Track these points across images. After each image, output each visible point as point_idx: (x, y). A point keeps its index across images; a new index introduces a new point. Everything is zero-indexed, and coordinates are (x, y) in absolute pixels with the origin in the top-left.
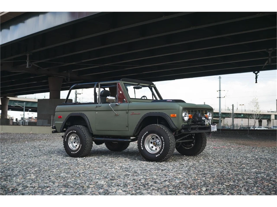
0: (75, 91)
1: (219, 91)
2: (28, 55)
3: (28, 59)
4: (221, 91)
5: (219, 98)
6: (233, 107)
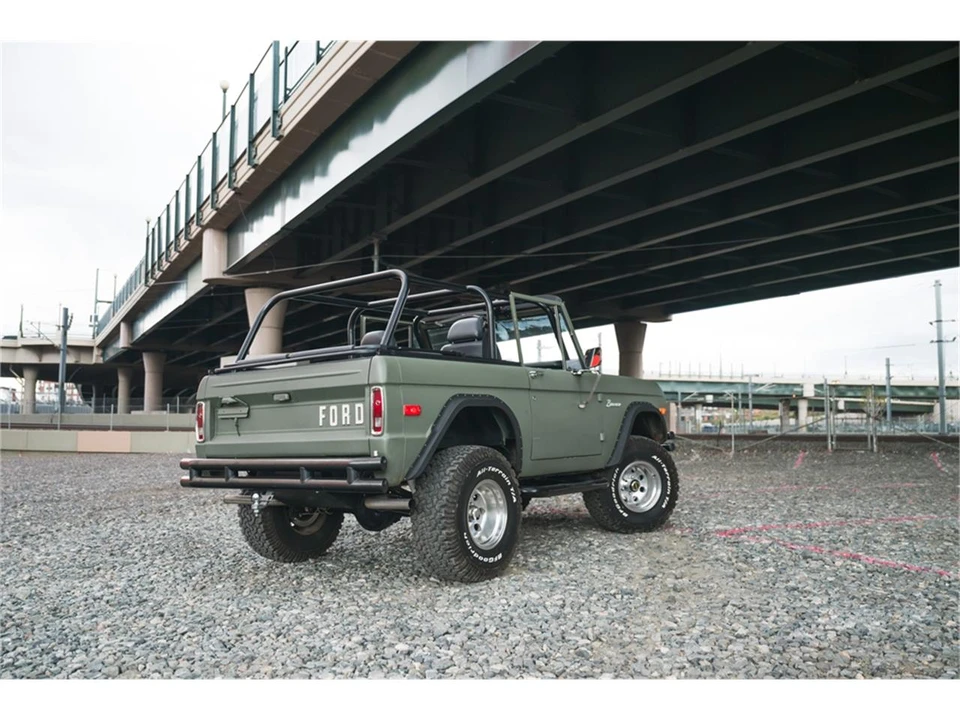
0: (537, 342)
1: (935, 324)
2: (376, 241)
3: (376, 253)
4: (943, 323)
5: (936, 344)
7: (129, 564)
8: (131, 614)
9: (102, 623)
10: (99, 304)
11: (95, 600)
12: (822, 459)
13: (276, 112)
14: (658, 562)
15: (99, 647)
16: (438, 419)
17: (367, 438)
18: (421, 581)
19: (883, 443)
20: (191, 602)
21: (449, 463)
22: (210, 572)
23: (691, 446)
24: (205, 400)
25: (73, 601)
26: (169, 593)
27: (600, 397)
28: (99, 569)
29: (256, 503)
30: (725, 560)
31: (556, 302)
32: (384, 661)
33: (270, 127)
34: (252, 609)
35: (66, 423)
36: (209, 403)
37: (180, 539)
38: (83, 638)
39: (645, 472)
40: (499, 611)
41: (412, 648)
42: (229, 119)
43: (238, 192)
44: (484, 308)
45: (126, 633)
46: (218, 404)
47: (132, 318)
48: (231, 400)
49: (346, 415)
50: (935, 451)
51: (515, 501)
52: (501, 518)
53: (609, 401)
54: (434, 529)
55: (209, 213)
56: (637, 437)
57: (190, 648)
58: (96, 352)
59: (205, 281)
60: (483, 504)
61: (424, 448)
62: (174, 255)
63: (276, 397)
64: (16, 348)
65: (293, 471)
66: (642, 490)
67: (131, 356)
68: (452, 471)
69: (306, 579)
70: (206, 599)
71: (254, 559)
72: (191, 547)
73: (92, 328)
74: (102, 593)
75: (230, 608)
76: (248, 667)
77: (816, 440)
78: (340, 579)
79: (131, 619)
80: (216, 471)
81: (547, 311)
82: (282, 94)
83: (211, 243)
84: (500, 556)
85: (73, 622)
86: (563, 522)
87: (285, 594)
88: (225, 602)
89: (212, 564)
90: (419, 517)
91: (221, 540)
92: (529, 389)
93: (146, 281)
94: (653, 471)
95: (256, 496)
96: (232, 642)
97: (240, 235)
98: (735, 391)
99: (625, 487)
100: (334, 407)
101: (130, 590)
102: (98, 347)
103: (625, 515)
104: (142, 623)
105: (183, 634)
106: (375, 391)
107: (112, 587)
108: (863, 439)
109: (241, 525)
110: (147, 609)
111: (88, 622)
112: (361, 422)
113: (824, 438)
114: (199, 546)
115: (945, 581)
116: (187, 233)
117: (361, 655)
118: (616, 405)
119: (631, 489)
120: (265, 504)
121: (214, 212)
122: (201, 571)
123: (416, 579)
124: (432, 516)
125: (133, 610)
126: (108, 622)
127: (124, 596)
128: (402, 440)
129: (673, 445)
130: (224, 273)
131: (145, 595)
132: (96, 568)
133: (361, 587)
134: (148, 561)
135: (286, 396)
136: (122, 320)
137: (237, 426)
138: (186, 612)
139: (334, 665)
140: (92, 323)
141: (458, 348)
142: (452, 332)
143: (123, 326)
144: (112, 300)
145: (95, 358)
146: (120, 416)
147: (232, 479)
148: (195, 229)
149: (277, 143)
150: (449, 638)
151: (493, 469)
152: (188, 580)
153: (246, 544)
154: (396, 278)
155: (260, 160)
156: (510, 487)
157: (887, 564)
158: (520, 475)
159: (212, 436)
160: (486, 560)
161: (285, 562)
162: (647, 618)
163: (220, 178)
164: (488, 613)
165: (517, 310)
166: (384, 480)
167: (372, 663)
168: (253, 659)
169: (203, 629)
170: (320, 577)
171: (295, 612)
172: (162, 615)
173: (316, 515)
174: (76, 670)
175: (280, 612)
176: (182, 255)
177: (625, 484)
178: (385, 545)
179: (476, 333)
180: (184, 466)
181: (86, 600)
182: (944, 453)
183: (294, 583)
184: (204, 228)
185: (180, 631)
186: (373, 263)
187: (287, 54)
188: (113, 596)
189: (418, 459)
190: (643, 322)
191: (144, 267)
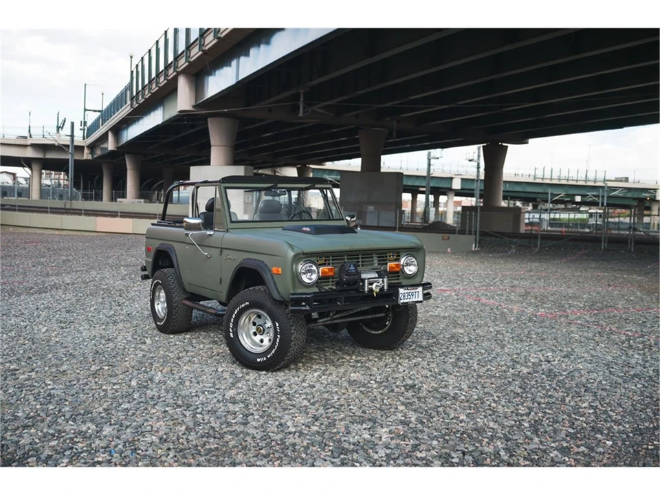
0: (427, 154)
2: (301, 91)
3: (302, 100)
10: (87, 112)
43: (205, 53)
47: (117, 129)
55: (183, 63)
58: (86, 151)
59: (178, 111)
62: (154, 88)
64: (26, 146)
73: (82, 131)
83: (183, 85)
93: (132, 104)
97: (206, 78)
102: (88, 147)
108: (625, 242)
113: (600, 241)
116: (166, 75)
121: (187, 64)
130: (193, 107)
136: (109, 130)
140: (82, 128)
143: (110, 135)
144: (101, 109)
145: (86, 155)
146: (105, 204)
148: (172, 73)
155: (222, 35)
163: (192, 41)
176: (162, 89)
184: (179, 74)
186: (299, 106)
190: (504, 144)
191: (128, 92)
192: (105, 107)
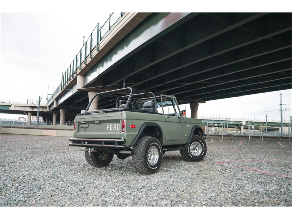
1: (280, 105)
2: (124, 79)
3: (124, 83)
4: (282, 105)
5: (280, 111)
6: (291, 118)
7: (55, 167)
8: (55, 181)
9: (47, 183)
10: (49, 95)
11: (45, 176)
12: (247, 142)
13: (98, 44)
14: (200, 170)
15: (46, 189)
16: (140, 129)
17: (120, 134)
18: (134, 174)
19: (265, 138)
20: (71, 178)
21: (143, 141)
22: (77, 169)
23: (210, 138)
24: (76, 122)
25: (39, 176)
26: (65, 175)
27: (185, 124)
28: (46, 168)
29: (90, 151)
30: (219, 170)
31: (174, 97)
32: (123, 196)
33: (96, 48)
34: (88, 180)
35: (39, 127)
36: (77, 123)
37: (69, 160)
38: (42, 187)
39: (197, 145)
40: (156, 183)
41: (131, 192)
42: (85, 45)
43: (87, 65)
44: (154, 98)
45: (53, 186)
46: (80, 123)
47: (57, 99)
48: (83, 122)
49: (115, 127)
50: (279, 141)
51: (161, 152)
52: (157, 157)
53: (188, 125)
54: (138, 159)
55: (79, 71)
56: (195, 135)
57: (71, 190)
58: (48, 108)
59: (77, 89)
60: (152, 153)
61: (136, 137)
62: (69, 82)
63: (96, 122)
64: (26, 107)
65: (100, 142)
66: (196, 150)
67: (57, 110)
68: (144, 143)
69: (103, 172)
70: (75, 177)
71: (89, 166)
72: (72, 162)
73: (47, 102)
74: (47, 174)
75: (82, 180)
76: (86, 196)
77: (246, 137)
78: (112, 172)
79: (55, 182)
80: (79, 142)
81: (171, 100)
82: (100, 39)
83: (79, 79)
84: (156, 167)
85: (39, 182)
86: (174, 158)
87: (97, 176)
88: (80, 178)
89: (77, 167)
90: (134, 156)
91: (80, 161)
92: (165, 121)
93: (62, 89)
94: (200, 145)
95: (89, 149)
96: (82, 189)
97: (87, 77)
98: (223, 123)
99: (192, 149)
100: (111, 125)
101: (55, 174)
102: (48, 107)
103: (192, 157)
104: (58, 183)
105: (69, 186)
106: (123, 121)
107: (50, 173)
108: (259, 137)
109: (85, 157)
110: (59, 179)
111: (43, 182)
112: (119, 129)
113: (248, 137)
114: (74, 162)
115: (281, 178)
116: (73, 76)
117: (117, 194)
118: (190, 126)
119: (193, 150)
120: (92, 151)
121: (80, 71)
122: (74, 169)
123: (133, 173)
124: (138, 156)
125: (56, 179)
126: (49, 183)
127: (53, 175)
128: (130, 134)
129: (205, 137)
130: (83, 87)
131: (59, 175)
132: (46, 167)
133: (118, 175)
134: (60, 166)
135: (99, 122)
136: (55, 100)
137: (85, 130)
138: (70, 180)
139: (110, 196)
140: (47, 100)
141: (146, 109)
142: (145, 105)
143: (55, 101)
144: (52, 94)
145: (47, 110)
146: (54, 126)
147: (83, 144)
148: (75, 75)
149: (98, 52)
150: (142, 190)
151: (155, 143)
152: (71, 171)
153: (87, 162)
154: (129, 90)
155: (93, 57)
156: (160, 148)
157: (265, 173)
158: (162, 145)
159: (78, 132)
160: (152, 168)
161: (97, 167)
162: (197, 186)
163: (82, 61)
164: (153, 183)
165: (163, 99)
166: (125, 145)
167: (120, 196)
168: (88, 194)
169: (74, 185)
170: (107, 172)
171: (99, 181)
172: (63, 181)
173: (106, 155)
174: (39, 196)
175: (95, 181)
176: (71, 82)
177: (192, 148)
178: (125, 163)
179: (151, 105)
180: (70, 140)
181: (43, 176)
182: (282, 142)
183: (100, 173)
184: (77, 75)
185: (68, 186)
186: (123, 85)
187: (101, 28)
188: (50, 175)
189: (134, 140)
190: (198, 103)
191: (61, 85)
192: (54, 92)
